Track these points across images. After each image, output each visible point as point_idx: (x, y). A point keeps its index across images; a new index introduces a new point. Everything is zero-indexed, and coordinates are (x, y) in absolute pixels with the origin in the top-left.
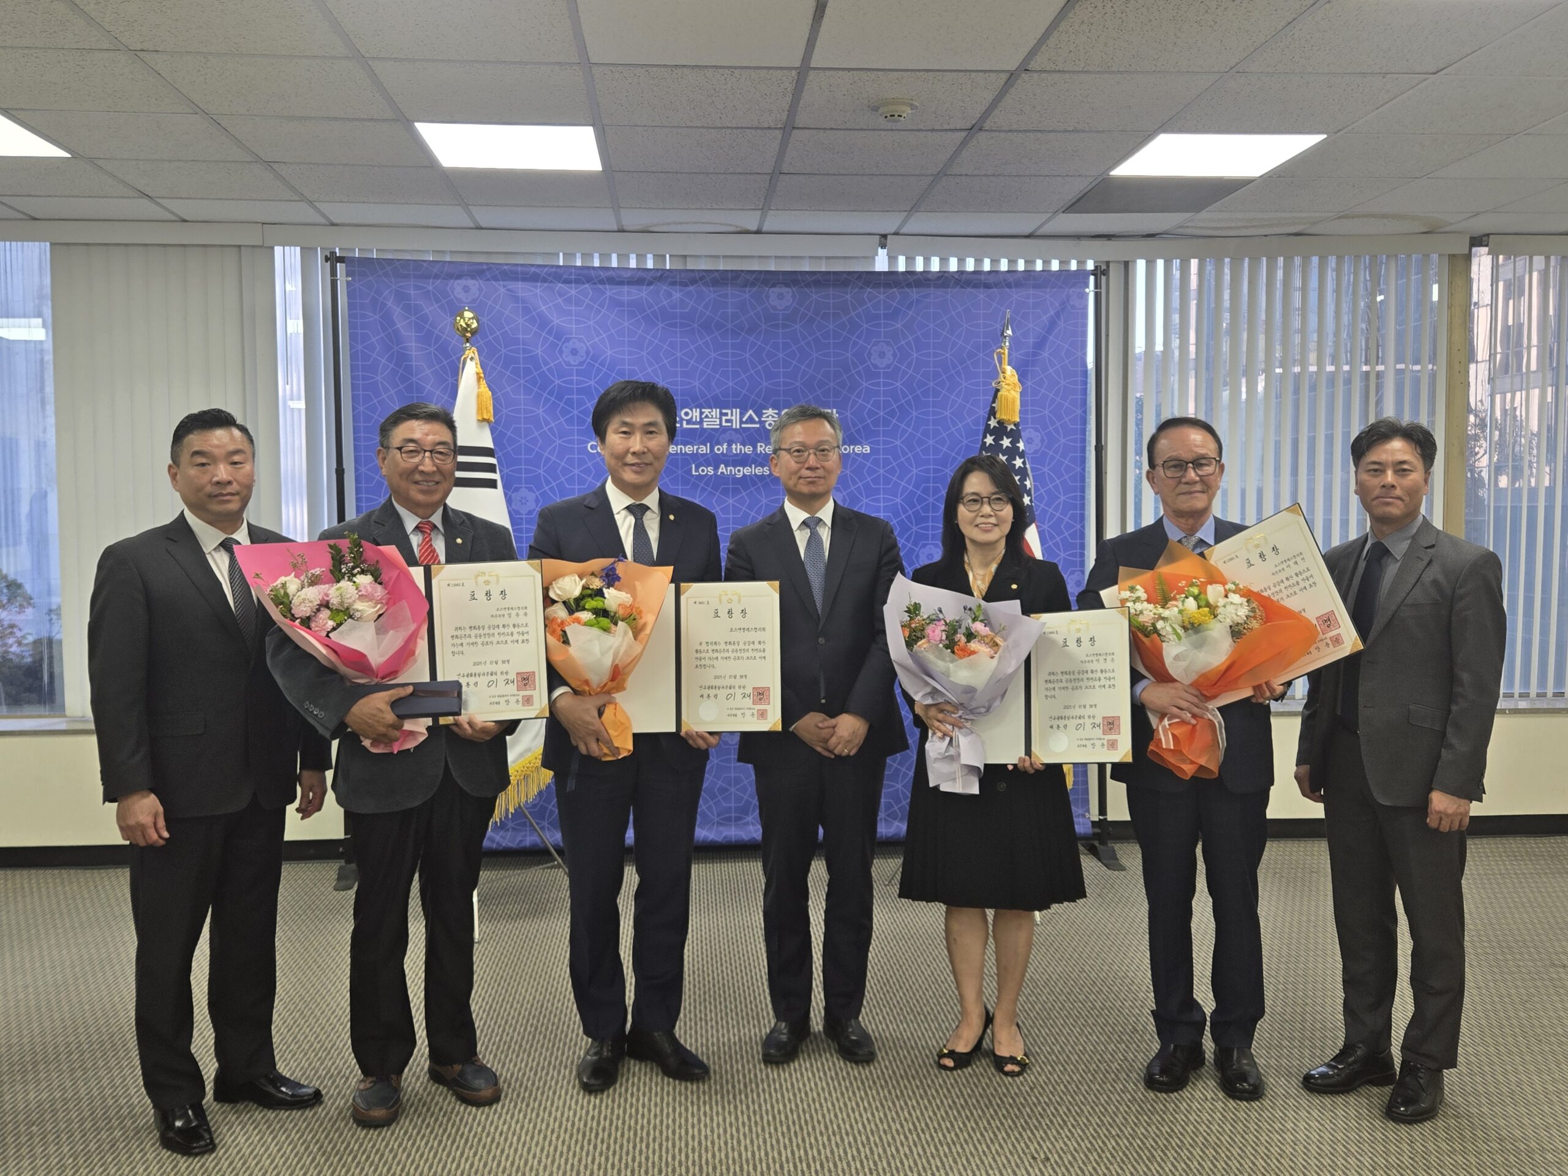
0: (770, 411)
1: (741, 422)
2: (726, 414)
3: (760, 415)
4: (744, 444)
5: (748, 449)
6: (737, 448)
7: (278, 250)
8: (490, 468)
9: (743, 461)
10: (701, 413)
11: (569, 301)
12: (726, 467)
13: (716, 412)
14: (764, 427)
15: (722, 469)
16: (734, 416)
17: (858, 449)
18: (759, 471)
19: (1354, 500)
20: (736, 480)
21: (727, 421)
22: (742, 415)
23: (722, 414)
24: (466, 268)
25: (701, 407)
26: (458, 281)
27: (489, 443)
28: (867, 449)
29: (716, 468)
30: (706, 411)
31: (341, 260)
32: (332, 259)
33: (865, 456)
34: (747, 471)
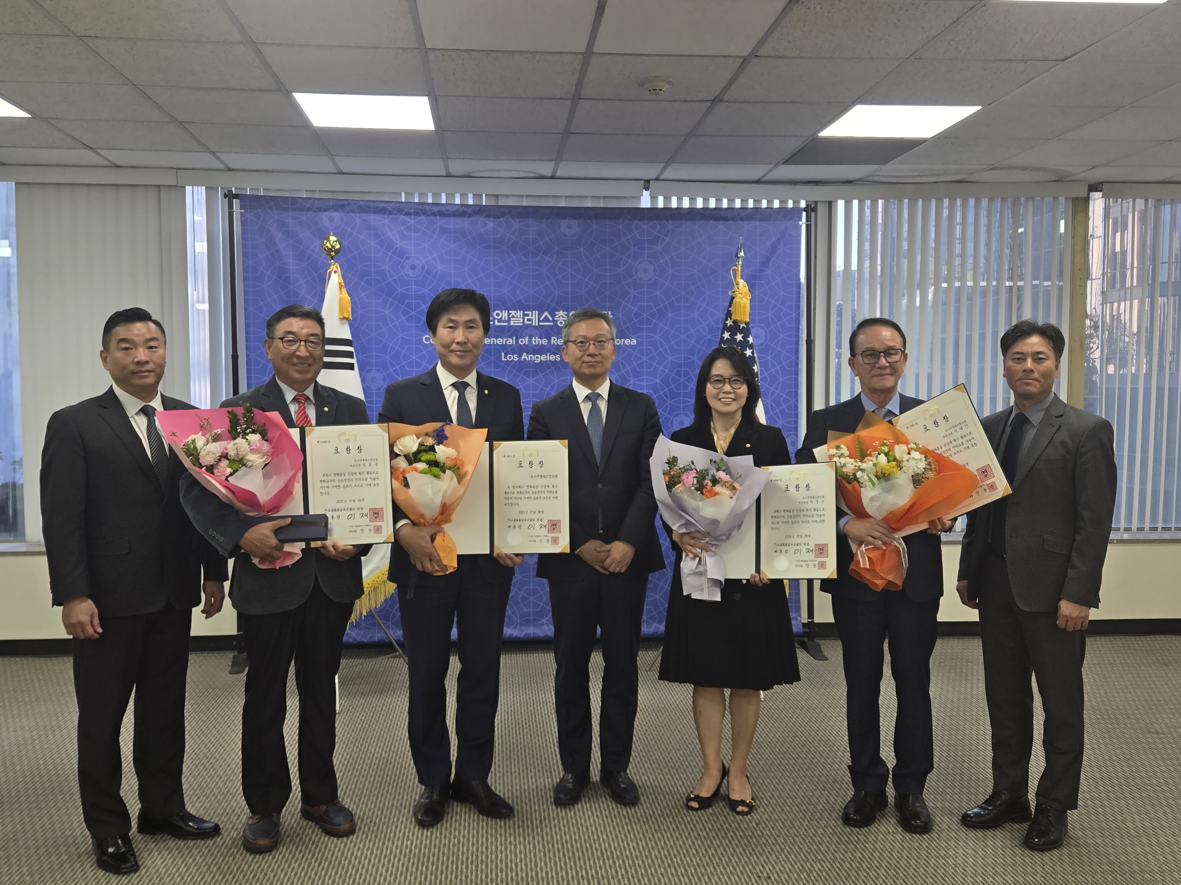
0: (561, 313)
1: (539, 321)
2: (528, 315)
3: (553, 315)
4: (541, 338)
5: (544, 342)
6: (536, 340)
7: (188, 189)
8: (349, 355)
9: (540, 350)
10: (509, 314)
11: (409, 229)
12: (527, 355)
13: (520, 313)
14: (556, 324)
15: (525, 356)
16: (534, 317)
17: (627, 342)
18: (552, 358)
19: (1001, 381)
20: (534, 365)
21: (528, 320)
22: (540, 315)
23: (524, 315)
24: (331, 203)
25: (509, 309)
26: (325, 213)
27: (347, 334)
28: (634, 342)
29: (520, 356)
30: (513, 313)
31: (237, 196)
32: (229, 196)
33: (633, 347)
34: (543, 358)
